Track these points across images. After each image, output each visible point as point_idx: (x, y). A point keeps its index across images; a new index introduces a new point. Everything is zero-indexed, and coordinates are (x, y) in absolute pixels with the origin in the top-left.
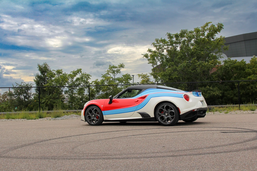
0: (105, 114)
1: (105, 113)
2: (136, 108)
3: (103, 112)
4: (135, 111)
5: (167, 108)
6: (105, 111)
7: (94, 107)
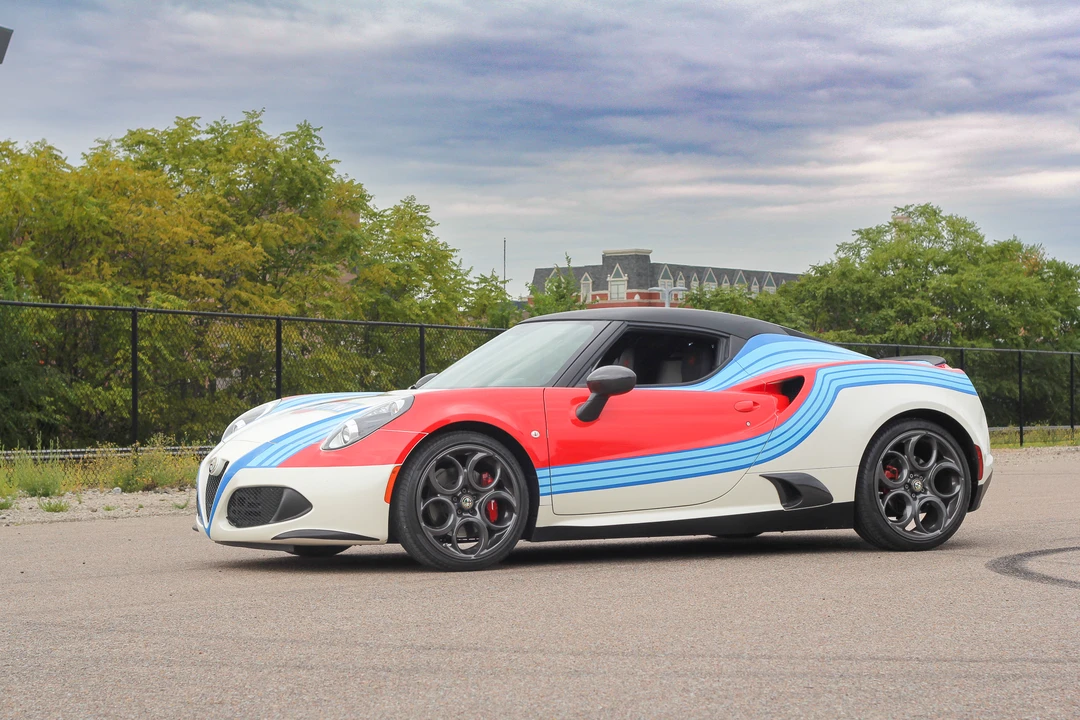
0: (555, 488)
1: (554, 480)
2: (758, 449)
3: (540, 473)
4: (749, 465)
5: (923, 450)
6: (555, 471)
7: (479, 439)
